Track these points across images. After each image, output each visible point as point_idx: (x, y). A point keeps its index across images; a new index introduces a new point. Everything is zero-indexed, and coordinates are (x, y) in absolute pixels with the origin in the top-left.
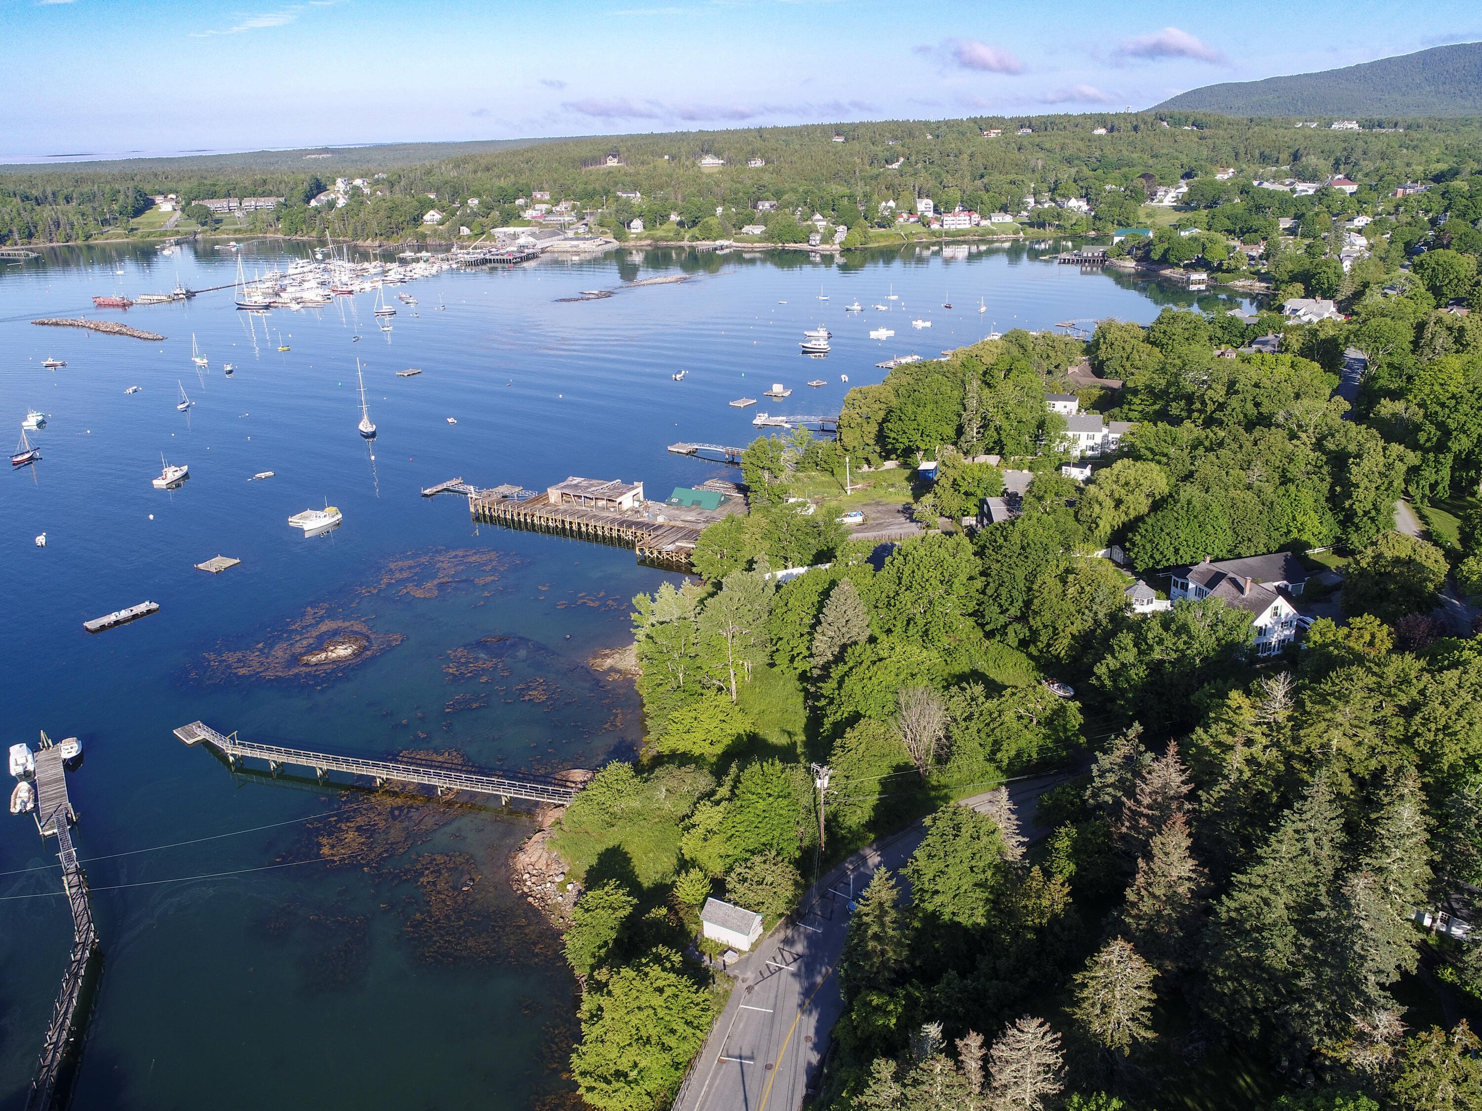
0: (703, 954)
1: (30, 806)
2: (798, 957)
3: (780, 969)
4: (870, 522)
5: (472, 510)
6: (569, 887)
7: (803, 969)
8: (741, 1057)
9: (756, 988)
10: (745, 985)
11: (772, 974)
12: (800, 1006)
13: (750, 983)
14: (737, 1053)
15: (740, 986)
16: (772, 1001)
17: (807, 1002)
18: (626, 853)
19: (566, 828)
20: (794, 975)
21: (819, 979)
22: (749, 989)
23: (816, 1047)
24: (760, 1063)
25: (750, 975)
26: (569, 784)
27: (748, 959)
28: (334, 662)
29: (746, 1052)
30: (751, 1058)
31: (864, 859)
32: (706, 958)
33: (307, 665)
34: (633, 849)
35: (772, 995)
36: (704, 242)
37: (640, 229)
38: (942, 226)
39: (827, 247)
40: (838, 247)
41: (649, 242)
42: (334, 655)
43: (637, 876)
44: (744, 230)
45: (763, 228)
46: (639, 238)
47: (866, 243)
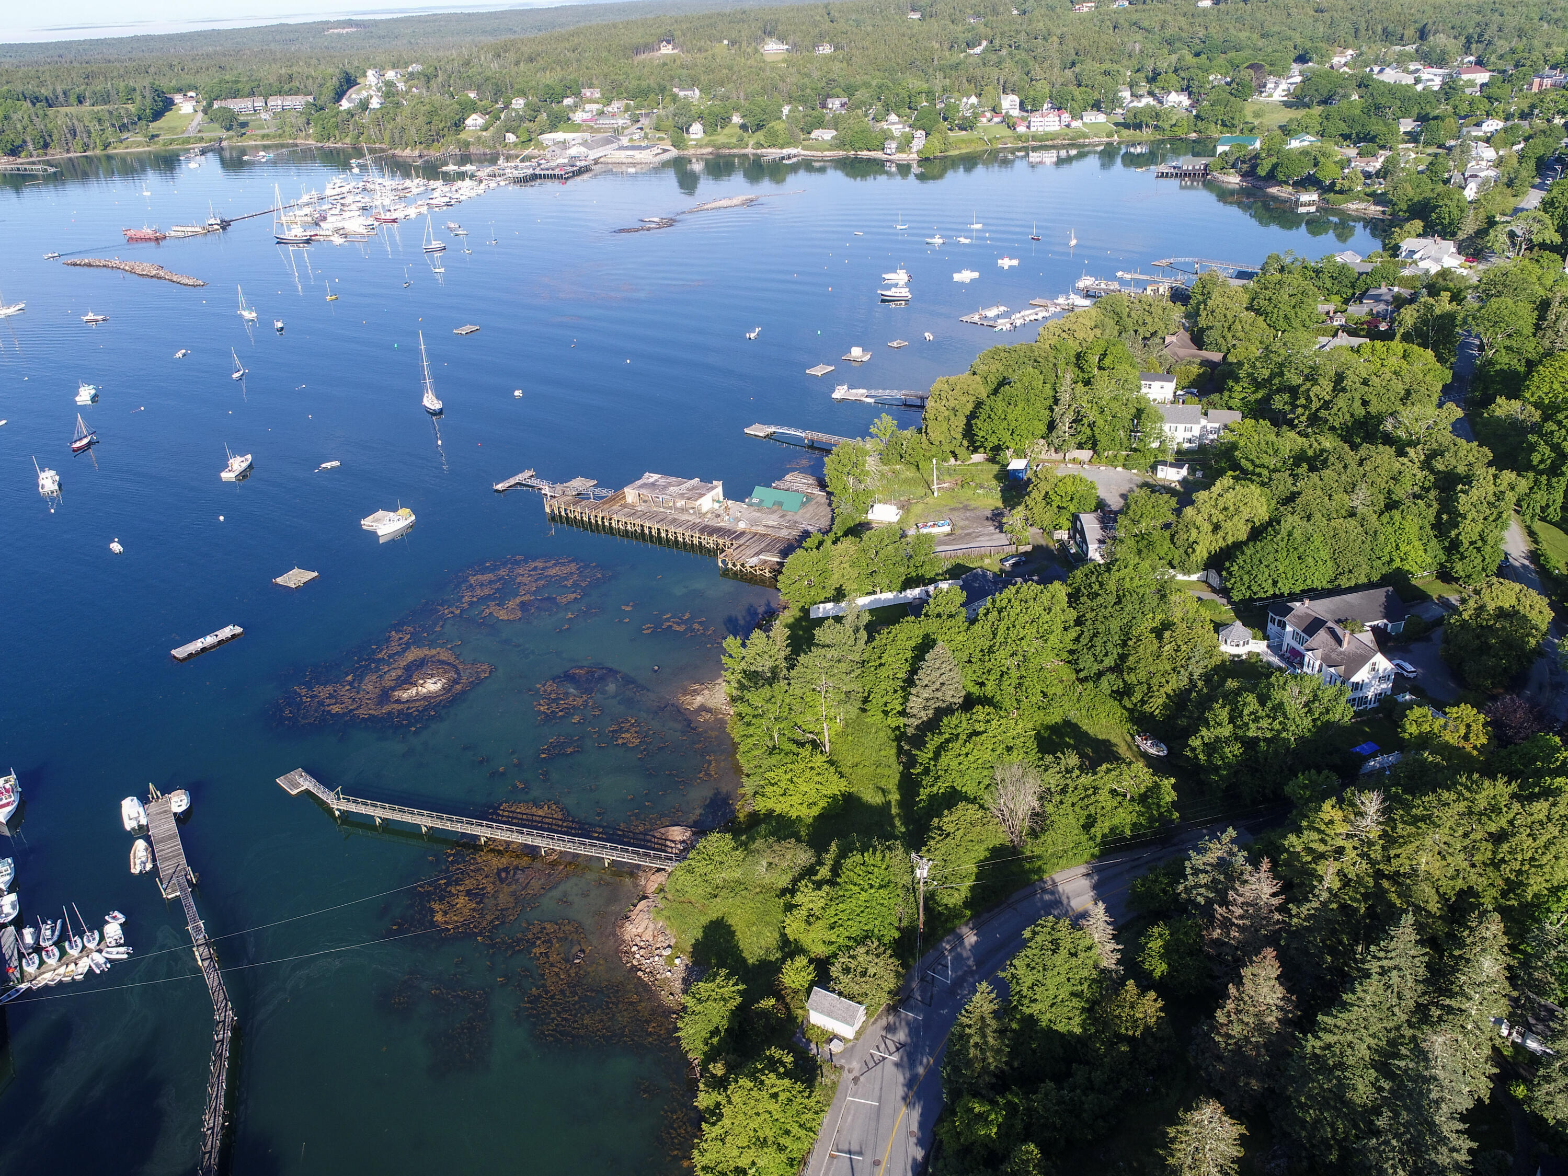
0: (809, 1041)
1: (149, 866)
2: (900, 1046)
3: (884, 1059)
4: (958, 532)
5: (548, 510)
6: (677, 961)
7: (905, 1059)
8: (850, 1152)
9: (862, 1078)
10: (851, 1076)
11: (877, 1064)
12: (904, 1098)
13: (855, 1073)
14: (846, 1148)
15: (847, 1077)
16: (877, 1093)
17: (910, 1095)
18: (730, 926)
19: (669, 897)
20: (897, 1065)
21: (921, 1070)
22: (856, 1080)
23: (920, 1143)
24: (869, 1160)
25: (856, 1065)
26: (668, 843)
27: (853, 1047)
28: (425, 698)
29: (855, 1147)
30: (860, 1153)
31: (961, 938)
32: (813, 1046)
33: (398, 701)
34: (736, 922)
35: (877, 1087)
36: (769, 150)
37: (700, 135)
38: (1028, 127)
39: (903, 156)
40: (915, 156)
41: (710, 150)
42: (425, 690)
43: (742, 951)
44: (813, 135)
45: (834, 133)
46: (699, 146)
47: (946, 151)
